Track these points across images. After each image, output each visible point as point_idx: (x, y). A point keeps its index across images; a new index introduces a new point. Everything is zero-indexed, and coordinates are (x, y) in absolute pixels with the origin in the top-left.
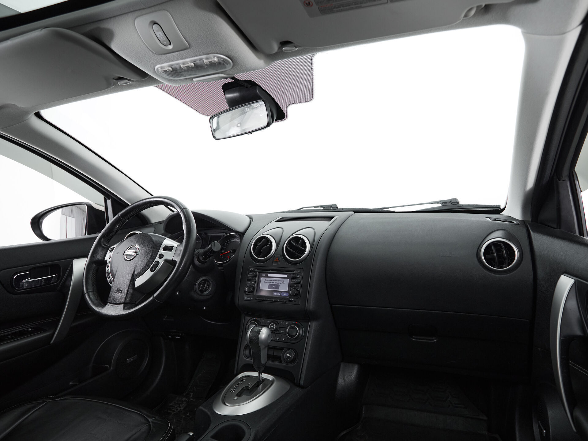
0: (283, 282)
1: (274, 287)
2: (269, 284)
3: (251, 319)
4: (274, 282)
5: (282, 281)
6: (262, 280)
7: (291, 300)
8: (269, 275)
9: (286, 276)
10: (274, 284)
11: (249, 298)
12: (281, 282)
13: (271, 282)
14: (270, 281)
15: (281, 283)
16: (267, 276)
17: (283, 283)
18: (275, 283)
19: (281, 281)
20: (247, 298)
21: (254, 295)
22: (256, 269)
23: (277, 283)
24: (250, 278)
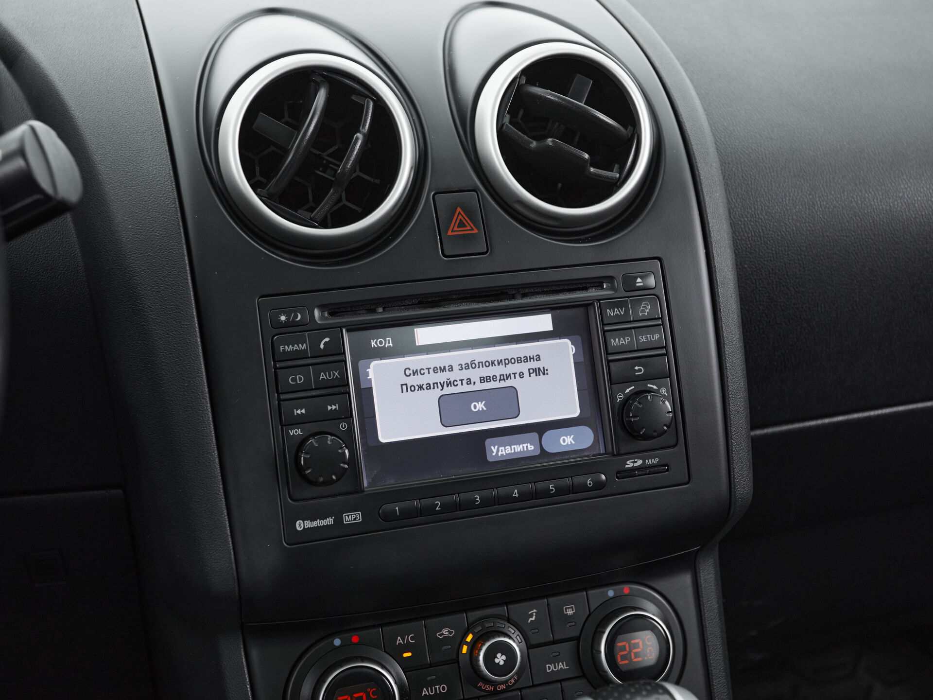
0: (534, 365)
1: (480, 406)
2: (437, 393)
3: (311, 647)
4: (475, 374)
5: (527, 359)
7: (629, 464)
8: (425, 335)
9: (543, 322)
10: (480, 386)
11: (329, 521)
12: (524, 367)
13: (452, 376)
14: (442, 377)
15: (521, 375)
16: (413, 349)
17: (538, 371)
18: (483, 380)
19: (519, 360)
20: (309, 524)
21: (359, 489)
22: (322, 307)
23: (494, 378)
24: (300, 379)
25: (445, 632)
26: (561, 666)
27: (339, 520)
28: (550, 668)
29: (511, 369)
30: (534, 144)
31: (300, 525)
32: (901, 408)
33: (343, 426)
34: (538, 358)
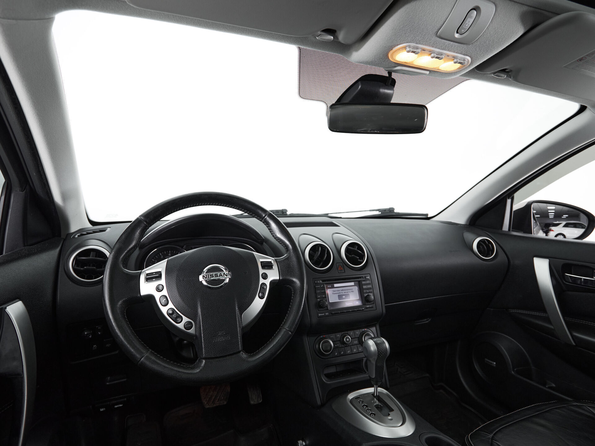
0: (352, 290)
1: (344, 297)
2: (338, 294)
3: (317, 338)
4: (343, 292)
5: (350, 289)
6: (329, 292)
7: (367, 306)
8: (336, 285)
9: (352, 284)
10: (344, 294)
11: (324, 314)
12: (350, 291)
13: (340, 292)
14: (338, 292)
15: (350, 292)
16: (333, 287)
17: (352, 291)
18: (344, 293)
19: (349, 290)
20: (321, 315)
21: (328, 309)
22: (321, 280)
23: (346, 292)
24: (319, 291)
25: (338, 335)
26: (356, 342)
27: (325, 314)
28: (355, 342)
29: (348, 291)
30: (350, 256)
31: (319, 315)
32: (405, 302)
33: (325, 299)
34: (352, 289)
